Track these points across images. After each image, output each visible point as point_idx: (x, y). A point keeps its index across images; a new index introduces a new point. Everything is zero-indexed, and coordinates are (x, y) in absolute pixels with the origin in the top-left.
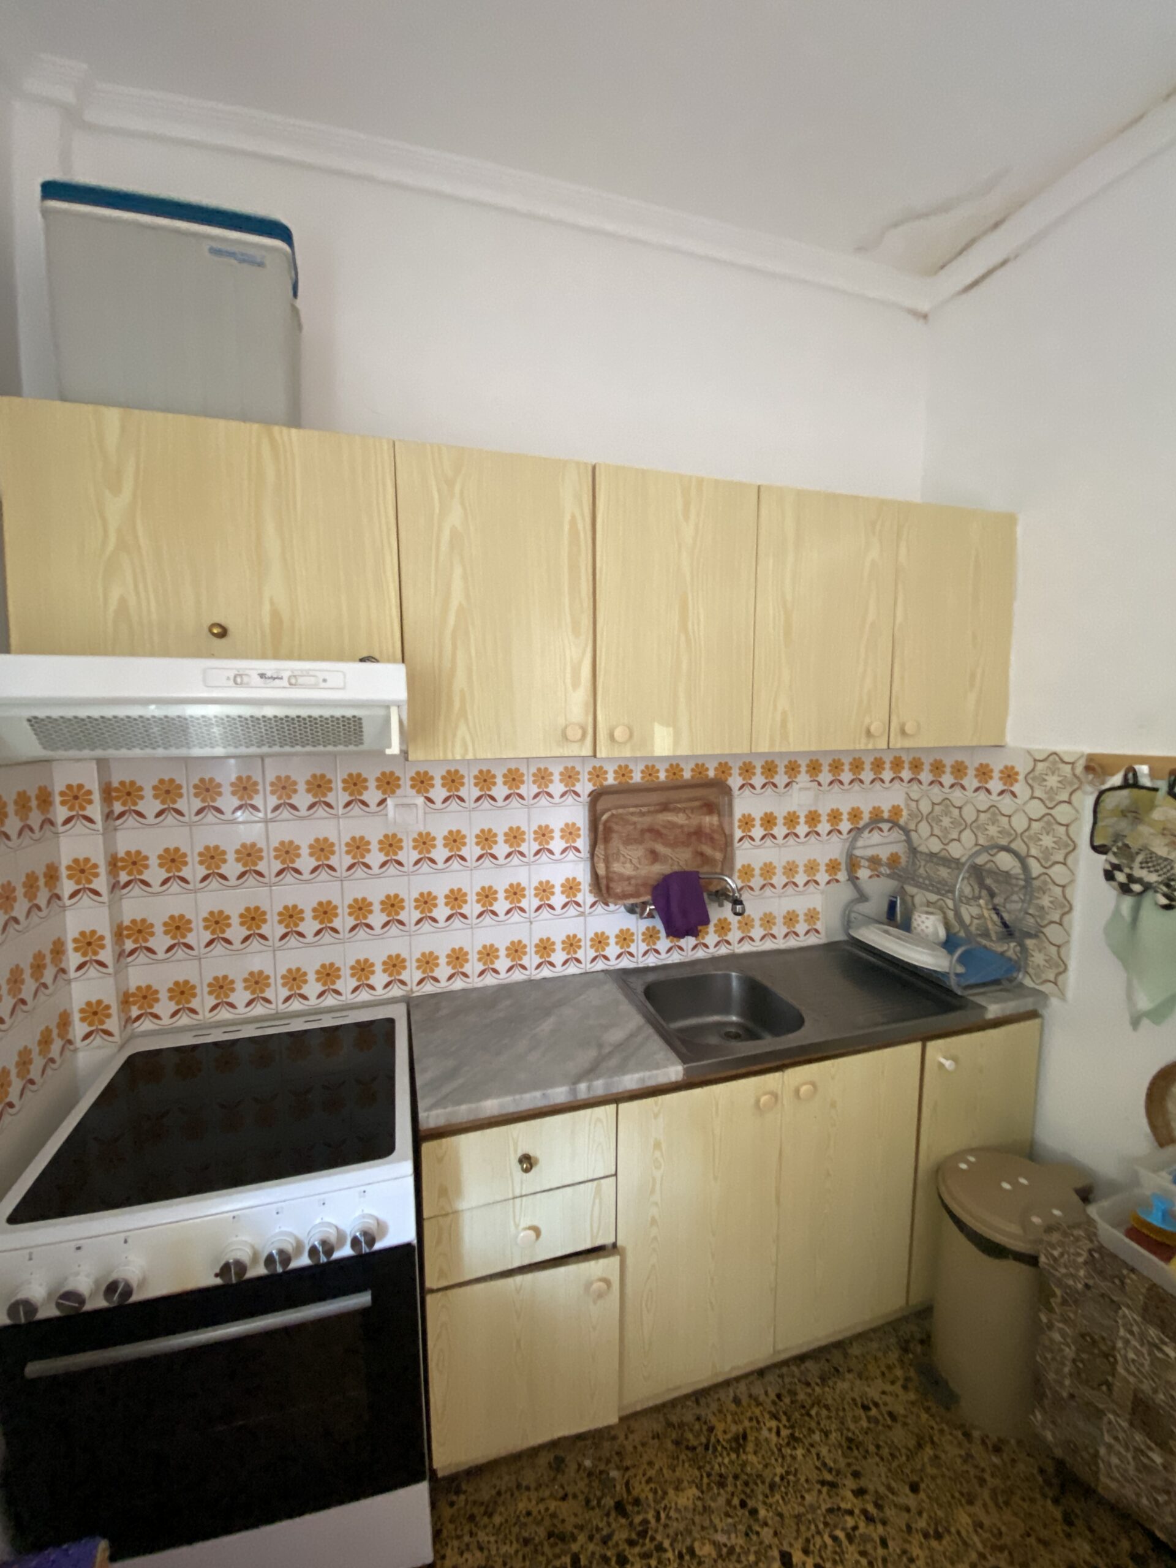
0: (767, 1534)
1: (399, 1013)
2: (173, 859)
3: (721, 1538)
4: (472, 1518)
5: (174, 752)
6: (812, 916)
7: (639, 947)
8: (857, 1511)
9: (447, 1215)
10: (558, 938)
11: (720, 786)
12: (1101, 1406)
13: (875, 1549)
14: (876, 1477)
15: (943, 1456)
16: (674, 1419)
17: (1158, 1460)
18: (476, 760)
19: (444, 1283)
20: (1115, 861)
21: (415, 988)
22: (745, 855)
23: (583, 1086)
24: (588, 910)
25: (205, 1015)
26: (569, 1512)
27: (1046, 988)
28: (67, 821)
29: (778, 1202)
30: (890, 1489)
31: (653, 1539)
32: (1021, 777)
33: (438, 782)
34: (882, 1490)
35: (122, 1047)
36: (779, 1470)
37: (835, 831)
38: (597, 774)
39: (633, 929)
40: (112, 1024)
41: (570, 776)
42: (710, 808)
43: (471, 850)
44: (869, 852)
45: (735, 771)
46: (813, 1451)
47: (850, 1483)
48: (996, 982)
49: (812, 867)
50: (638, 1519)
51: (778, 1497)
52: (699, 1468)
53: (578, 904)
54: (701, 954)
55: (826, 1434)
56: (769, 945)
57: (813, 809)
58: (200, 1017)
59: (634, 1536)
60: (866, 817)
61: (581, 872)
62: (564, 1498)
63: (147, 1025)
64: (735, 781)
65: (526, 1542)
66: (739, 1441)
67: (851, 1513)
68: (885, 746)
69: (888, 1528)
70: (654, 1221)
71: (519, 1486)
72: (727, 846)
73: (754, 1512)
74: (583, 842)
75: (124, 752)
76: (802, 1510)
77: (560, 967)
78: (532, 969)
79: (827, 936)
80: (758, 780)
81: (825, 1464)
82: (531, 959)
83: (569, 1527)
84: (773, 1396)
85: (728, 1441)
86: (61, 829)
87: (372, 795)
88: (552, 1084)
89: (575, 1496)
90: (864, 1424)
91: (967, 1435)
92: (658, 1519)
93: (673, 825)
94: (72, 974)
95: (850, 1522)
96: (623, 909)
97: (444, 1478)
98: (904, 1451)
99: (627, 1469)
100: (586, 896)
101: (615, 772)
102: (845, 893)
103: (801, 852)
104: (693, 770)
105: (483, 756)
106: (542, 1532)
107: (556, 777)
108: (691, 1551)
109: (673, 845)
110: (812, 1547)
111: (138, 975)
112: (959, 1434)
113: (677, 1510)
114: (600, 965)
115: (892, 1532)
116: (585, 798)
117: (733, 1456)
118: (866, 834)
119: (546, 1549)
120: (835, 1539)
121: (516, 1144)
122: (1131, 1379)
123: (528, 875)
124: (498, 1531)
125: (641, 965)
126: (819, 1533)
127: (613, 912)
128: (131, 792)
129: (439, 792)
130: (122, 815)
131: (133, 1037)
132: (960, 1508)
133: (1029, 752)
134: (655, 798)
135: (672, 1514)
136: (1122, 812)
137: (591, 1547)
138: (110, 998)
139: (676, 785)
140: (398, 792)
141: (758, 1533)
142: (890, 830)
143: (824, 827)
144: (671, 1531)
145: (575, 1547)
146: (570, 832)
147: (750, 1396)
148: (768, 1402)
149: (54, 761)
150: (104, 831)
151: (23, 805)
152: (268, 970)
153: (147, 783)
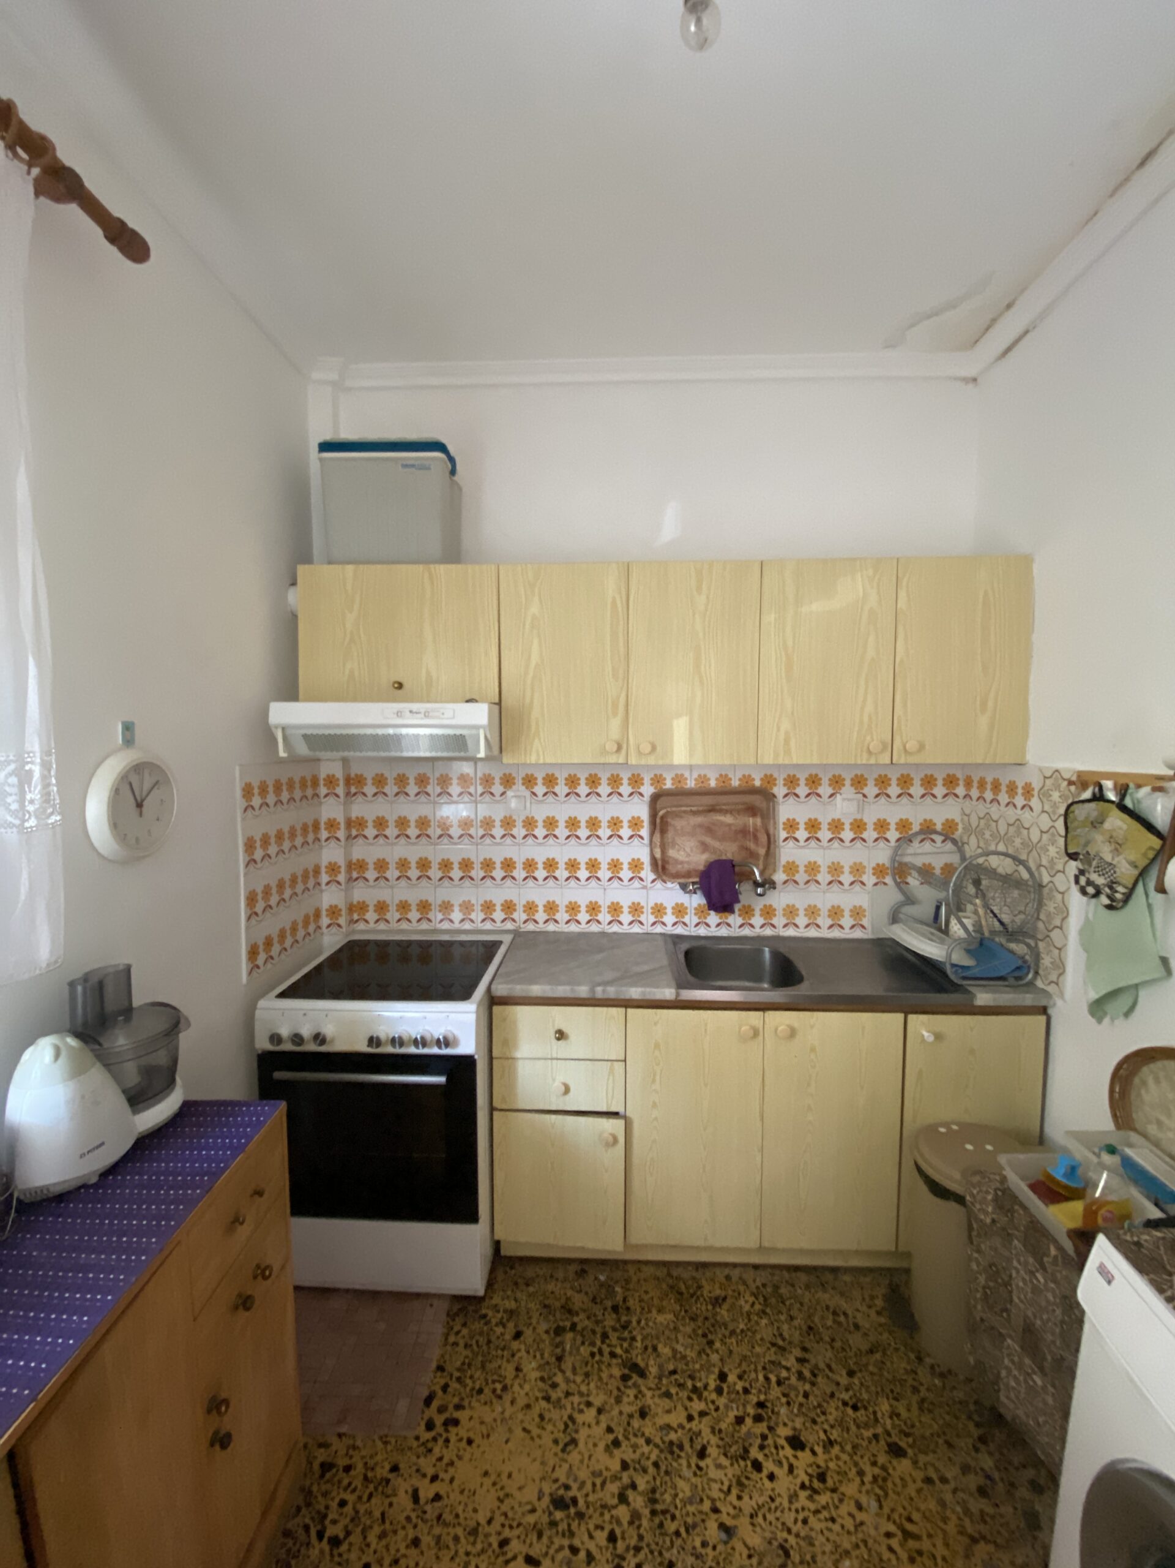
0: (714, 1358)
1: (507, 939)
2: (381, 824)
3: (680, 1348)
4: (516, 1284)
5: (383, 754)
6: (857, 912)
7: (691, 919)
8: (794, 1370)
9: (508, 1058)
10: (626, 904)
11: (765, 793)
12: (1003, 1331)
13: (797, 1396)
14: (821, 1356)
15: (888, 1364)
16: (675, 1273)
17: (1039, 1382)
18: (544, 764)
19: (504, 1107)
20: (1081, 867)
21: (521, 925)
22: (787, 852)
23: (599, 989)
24: (649, 885)
25: (394, 925)
26: (578, 1301)
27: (1051, 989)
28: (326, 796)
29: (762, 1119)
30: (829, 1367)
31: (630, 1332)
32: (1036, 793)
33: (540, 781)
34: (822, 1365)
35: (347, 935)
36: (742, 1326)
37: (882, 838)
38: (657, 780)
39: (686, 904)
40: (342, 921)
41: (636, 781)
42: (752, 811)
43: (562, 831)
44: (919, 862)
45: (780, 782)
46: (776, 1324)
47: (797, 1352)
48: (1001, 978)
49: (857, 869)
50: (624, 1318)
51: (733, 1340)
52: (681, 1306)
53: (641, 879)
54: (747, 932)
55: (792, 1318)
56: (813, 933)
57: (859, 817)
58: (391, 925)
59: (618, 1326)
60: (916, 828)
61: (642, 852)
62: (580, 1291)
63: (361, 926)
64: (779, 790)
65: (545, 1306)
66: (717, 1302)
67: (788, 1369)
68: (888, 761)
69: (814, 1389)
70: (655, 1105)
71: (552, 1276)
72: (770, 842)
73: (711, 1343)
74: (645, 832)
75: (358, 754)
76: (749, 1353)
77: (626, 926)
78: (604, 923)
79: (873, 932)
80: (802, 790)
81: (781, 1335)
82: (604, 917)
83: (576, 1308)
84: (758, 1283)
85: (710, 1298)
86: (323, 800)
87: (497, 789)
88: (579, 984)
89: (586, 1293)
90: (829, 1323)
91: (920, 1359)
92: (639, 1322)
93: (722, 824)
94: (323, 887)
95: (784, 1374)
96: (678, 887)
97: (506, 1257)
98: (854, 1349)
99: (628, 1290)
100: (647, 874)
101: (673, 779)
102: (891, 895)
103: (847, 856)
104: (740, 780)
105: (548, 761)
106: (558, 1304)
107: (625, 782)
108: (655, 1349)
109: (722, 839)
110: (746, 1377)
111: (360, 893)
112: (912, 1356)
113: (655, 1323)
114: (659, 929)
115: (817, 1392)
116: (647, 798)
117: (710, 1307)
118: (916, 844)
119: (558, 1315)
120: (767, 1379)
121: (554, 1021)
122: (1021, 1305)
123: (605, 853)
124: (530, 1295)
125: (693, 934)
126: (756, 1371)
127: (668, 889)
128: (360, 781)
129: (540, 789)
130: (355, 794)
131: (354, 932)
132: (885, 1400)
133: (1040, 770)
134: (708, 800)
135: (651, 1324)
136: (1092, 823)
137: (587, 1322)
138: (342, 905)
139: (724, 791)
140: (514, 787)
141: (708, 1355)
142: (943, 841)
143: (870, 834)
144: (645, 1332)
145: (576, 1319)
146: (635, 824)
147: (740, 1278)
148: (753, 1287)
149: (319, 760)
150: (345, 803)
151: (303, 784)
152: (431, 900)
153: (369, 775)
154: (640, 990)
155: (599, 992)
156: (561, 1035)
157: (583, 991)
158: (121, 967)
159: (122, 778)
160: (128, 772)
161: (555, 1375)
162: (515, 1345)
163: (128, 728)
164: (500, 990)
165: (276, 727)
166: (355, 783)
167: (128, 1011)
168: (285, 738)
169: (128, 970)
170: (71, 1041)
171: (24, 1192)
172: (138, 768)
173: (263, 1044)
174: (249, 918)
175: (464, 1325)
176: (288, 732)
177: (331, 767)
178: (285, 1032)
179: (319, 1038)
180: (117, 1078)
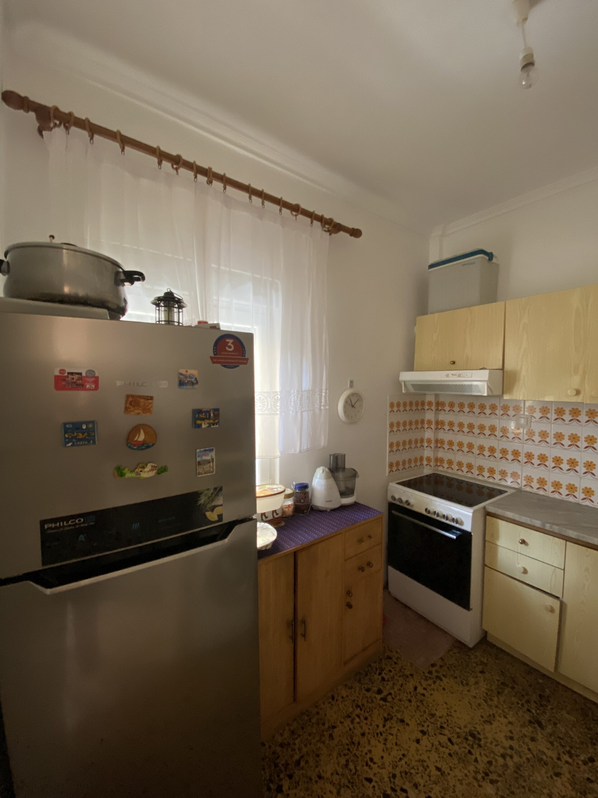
1: (511, 491)
2: (451, 424)
3: (571, 733)
4: (490, 655)
9: (493, 543)
19: (495, 569)
21: (523, 487)
26: (521, 681)
28: (428, 409)
31: (544, 709)
33: (538, 410)
35: (434, 470)
40: (432, 464)
43: (551, 440)
50: (544, 702)
58: (454, 471)
59: (538, 703)
62: (524, 678)
63: (441, 468)
65: (502, 672)
71: (511, 663)
78: (579, 498)
82: (579, 495)
83: (518, 682)
86: (426, 411)
87: (511, 412)
88: (537, 520)
89: (527, 681)
94: (425, 448)
97: (488, 641)
106: (509, 675)
111: (440, 454)
119: (507, 679)
121: (519, 534)
123: (582, 456)
124: (496, 663)
128: (443, 404)
129: (538, 415)
130: (440, 410)
131: (437, 470)
135: (559, 714)
137: (521, 691)
138: (433, 458)
140: (521, 413)
145: (516, 686)
149: (425, 394)
150: (435, 413)
151: (417, 404)
152: (473, 464)
153: (447, 403)
154: (575, 533)
155: (548, 527)
156: (523, 542)
157: (538, 523)
158: (343, 454)
159: (348, 397)
160: (350, 395)
161: (494, 696)
162: (480, 675)
163: (352, 382)
164: (491, 509)
165: (402, 382)
166: (439, 405)
167: (344, 469)
168: (405, 386)
169: (345, 455)
170: (327, 469)
171: (313, 505)
172: (353, 394)
173: (390, 499)
174: (390, 452)
175: (459, 653)
176: (406, 383)
177: (430, 398)
178: (397, 497)
179: (407, 502)
180: (338, 485)
